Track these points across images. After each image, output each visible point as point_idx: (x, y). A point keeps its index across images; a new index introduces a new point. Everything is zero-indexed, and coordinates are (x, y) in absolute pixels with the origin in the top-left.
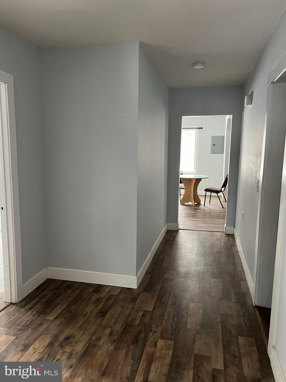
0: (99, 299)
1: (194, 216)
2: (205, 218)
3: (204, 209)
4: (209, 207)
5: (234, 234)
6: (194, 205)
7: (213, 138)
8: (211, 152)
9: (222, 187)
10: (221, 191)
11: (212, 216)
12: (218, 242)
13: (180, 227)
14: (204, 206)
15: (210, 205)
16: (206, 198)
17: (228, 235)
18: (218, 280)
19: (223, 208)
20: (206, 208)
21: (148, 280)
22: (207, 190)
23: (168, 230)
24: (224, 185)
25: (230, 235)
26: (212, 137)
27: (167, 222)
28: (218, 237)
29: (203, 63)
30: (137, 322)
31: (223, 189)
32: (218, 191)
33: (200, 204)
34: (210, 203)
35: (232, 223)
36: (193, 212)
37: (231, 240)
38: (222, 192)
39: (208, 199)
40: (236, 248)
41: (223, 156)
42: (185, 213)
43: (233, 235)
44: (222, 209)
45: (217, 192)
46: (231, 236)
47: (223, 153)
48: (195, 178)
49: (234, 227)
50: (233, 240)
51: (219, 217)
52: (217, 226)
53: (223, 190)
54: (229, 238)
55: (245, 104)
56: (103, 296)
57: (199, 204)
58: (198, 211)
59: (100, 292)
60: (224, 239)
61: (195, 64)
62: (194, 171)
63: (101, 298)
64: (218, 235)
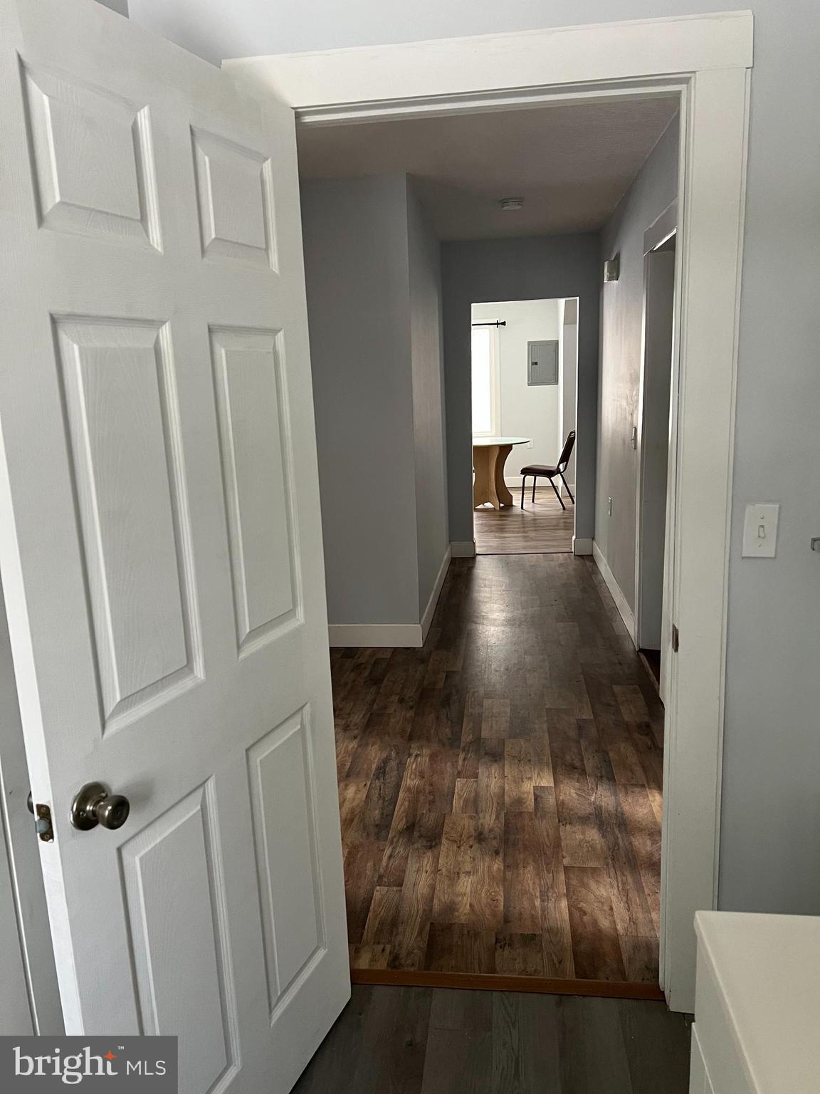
0: (358, 666)
1: (501, 529)
2: (524, 532)
3: (523, 515)
4: (531, 510)
5: (594, 553)
6: (498, 508)
7: (532, 345)
8: (528, 381)
9: (561, 462)
10: (558, 471)
11: (543, 527)
12: (562, 570)
13: (478, 550)
14: (522, 508)
15: (534, 507)
16: (525, 492)
17: (581, 556)
18: (571, 623)
19: (564, 508)
20: (525, 513)
21: (439, 635)
22: (526, 472)
23: (452, 558)
24: (565, 457)
25: (585, 557)
26: (529, 345)
27: (450, 541)
28: (560, 562)
29: (520, 201)
30: (441, 685)
31: (561, 467)
32: (551, 471)
33: (512, 506)
34: (533, 502)
35: (588, 530)
36: (500, 522)
37: (589, 564)
38: (560, 473)
39: (528, 495)
40: (600, 577)
41: (558, 388)
42: (482, 524)
43: (592, 555)
44: (562, 511)
45: (549, 474)
46: (587, 559)
47: (556, 382)
48: (497, 445)
49: (593, 539)
50: (591, 564)
51: (556, 527)
52: (555, 543)
53: (562, 471)
54: (583, 561)
55: (605, 278)
56: (364, 662)
57: (509, 505)
58: (510, 519)
59: (357, 656)
60: (573, 563)
61: (504, 202)
62: (489, 430)
63: (361, 664)
64: (561, 558)
